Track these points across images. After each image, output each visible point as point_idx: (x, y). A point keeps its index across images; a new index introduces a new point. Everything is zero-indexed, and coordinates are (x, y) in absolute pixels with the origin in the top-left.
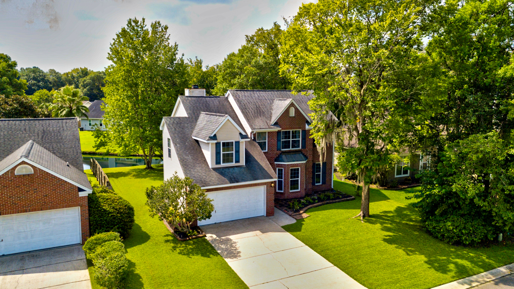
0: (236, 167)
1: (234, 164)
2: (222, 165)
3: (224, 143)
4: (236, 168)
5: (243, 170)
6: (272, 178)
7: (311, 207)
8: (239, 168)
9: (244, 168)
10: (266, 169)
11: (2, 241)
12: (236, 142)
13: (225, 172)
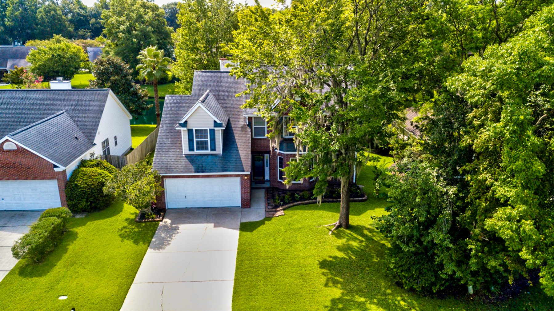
0: (212, 155)
1: (209, 151)
2: (196, 152)
3: (196, 130)
4: (210, 157)
5: (216, 159)
6: (244, 171)
7: (299, 204)
8: (214, 157)
9: (219, 157)
10: (243, 160)
11: (3, 199)
12: (210, 130)
13: (197, 159)
